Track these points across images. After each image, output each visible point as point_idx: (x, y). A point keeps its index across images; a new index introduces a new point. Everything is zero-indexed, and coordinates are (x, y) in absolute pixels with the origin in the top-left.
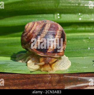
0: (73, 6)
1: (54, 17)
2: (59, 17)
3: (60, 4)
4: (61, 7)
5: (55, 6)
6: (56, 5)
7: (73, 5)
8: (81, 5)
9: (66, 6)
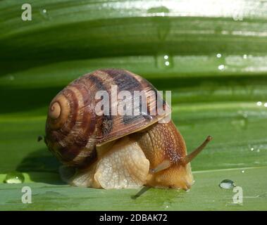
0: (204, 36)
1: (156, 63)
2: (167, 63)
3: (172, 32)
4: (175, 39)
5: (159, 36)
6: (163, 33)
7: (202, 32)
8: (224, 33)
9: (186, 36)
